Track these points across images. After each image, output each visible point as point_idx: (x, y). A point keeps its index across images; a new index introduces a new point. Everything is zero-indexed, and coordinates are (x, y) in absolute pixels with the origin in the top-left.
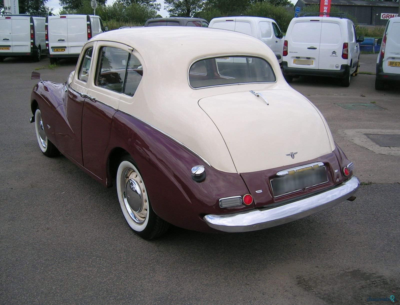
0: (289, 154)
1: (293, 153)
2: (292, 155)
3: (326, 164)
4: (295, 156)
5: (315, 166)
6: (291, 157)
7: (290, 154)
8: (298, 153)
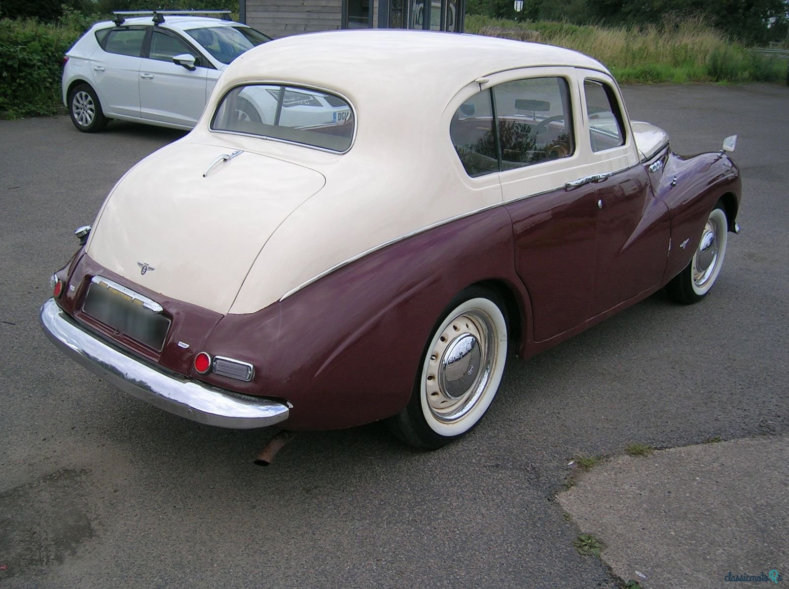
0: (143, 263)
1: (147, 266)
2: (145, 268)
3: (165, 313)
4: (147, 271)
5: (139, 302)
6: (141, 269)
7: (142, 265)
8: (155, 270)
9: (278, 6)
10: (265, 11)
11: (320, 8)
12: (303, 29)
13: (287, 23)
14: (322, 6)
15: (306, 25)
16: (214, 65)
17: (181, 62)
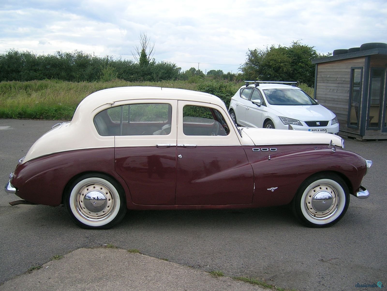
9: (328, 80)
10: (323, 83)
11: (342, 82)
12: (336, 92)
13: (331, 88)
14: (343, 81)
15: (337, 90)
16: (266, 105)
17: (255, 103)
